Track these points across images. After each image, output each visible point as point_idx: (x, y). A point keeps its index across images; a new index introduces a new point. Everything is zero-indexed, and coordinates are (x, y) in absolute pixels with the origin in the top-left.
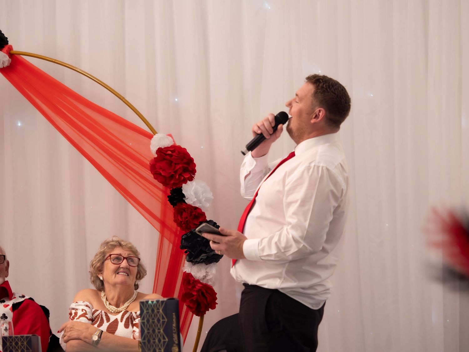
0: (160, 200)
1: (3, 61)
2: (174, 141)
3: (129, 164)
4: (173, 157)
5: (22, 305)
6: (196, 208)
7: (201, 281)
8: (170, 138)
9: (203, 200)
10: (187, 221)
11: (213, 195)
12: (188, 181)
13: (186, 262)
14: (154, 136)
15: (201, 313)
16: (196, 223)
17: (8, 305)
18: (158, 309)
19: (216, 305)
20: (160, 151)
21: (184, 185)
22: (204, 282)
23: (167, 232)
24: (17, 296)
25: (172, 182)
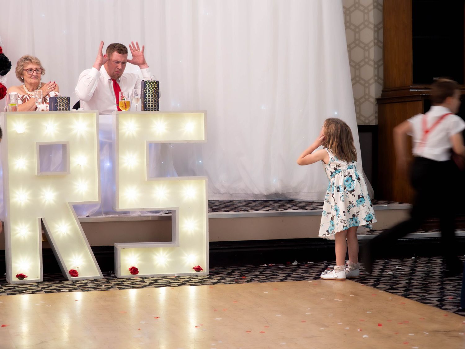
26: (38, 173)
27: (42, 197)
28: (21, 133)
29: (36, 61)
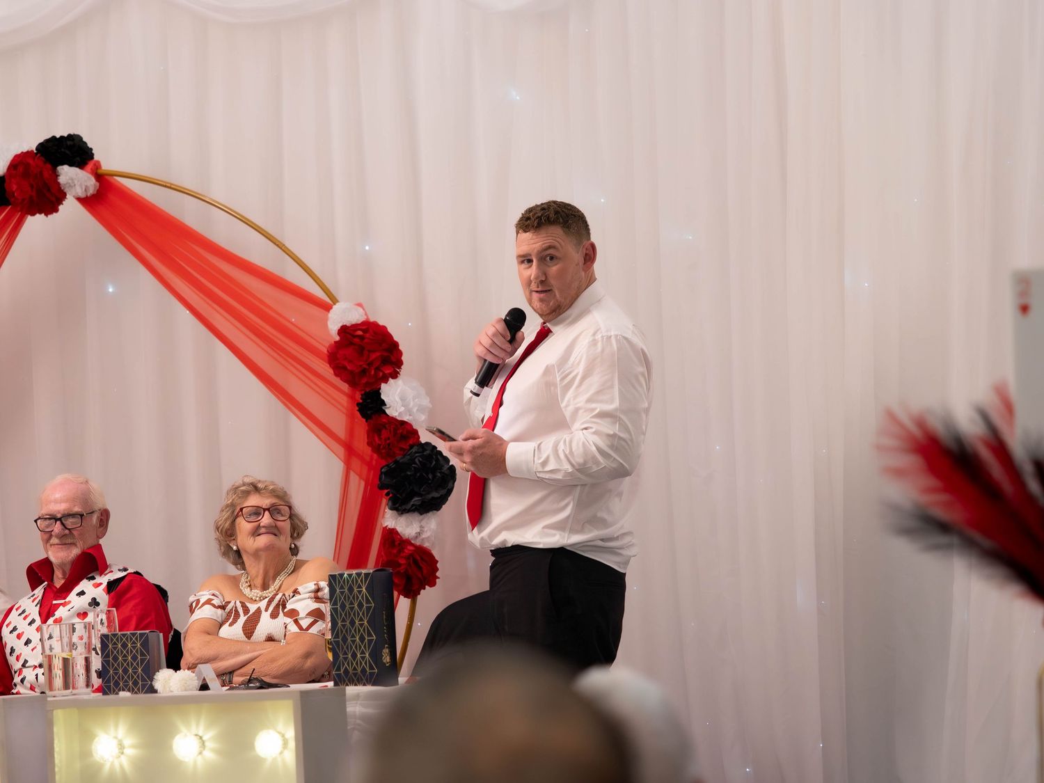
0: (345, 411)
1: (86, 186)
2: (366, 314)
3: (293, 352)
4: (366, 340)
5: (123, 583)
6: (403, 423)
7: (413, 542)
8: (361, 310)
9: (415, 410)
10: (389, 444)
11: (430, 402)
12: (390, 379)
13: (387, 510)
14: (335, 307)
15: (412, 593)
16: (404, 447)
17: (101, 584)
18: (360, 587)
19: (437, 580)
20: (344, 330)
21: (383, 386)
22: (418, 543)
23: (356, 463)
24: (115, 568)
25: (364, 381)
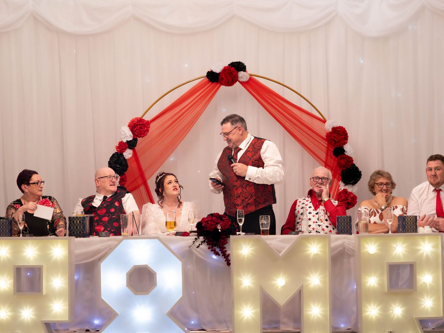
21: (344, 146)
26: (388, 290)
27: (391, 312)
28: (373, 253)
29: (387, 176)
